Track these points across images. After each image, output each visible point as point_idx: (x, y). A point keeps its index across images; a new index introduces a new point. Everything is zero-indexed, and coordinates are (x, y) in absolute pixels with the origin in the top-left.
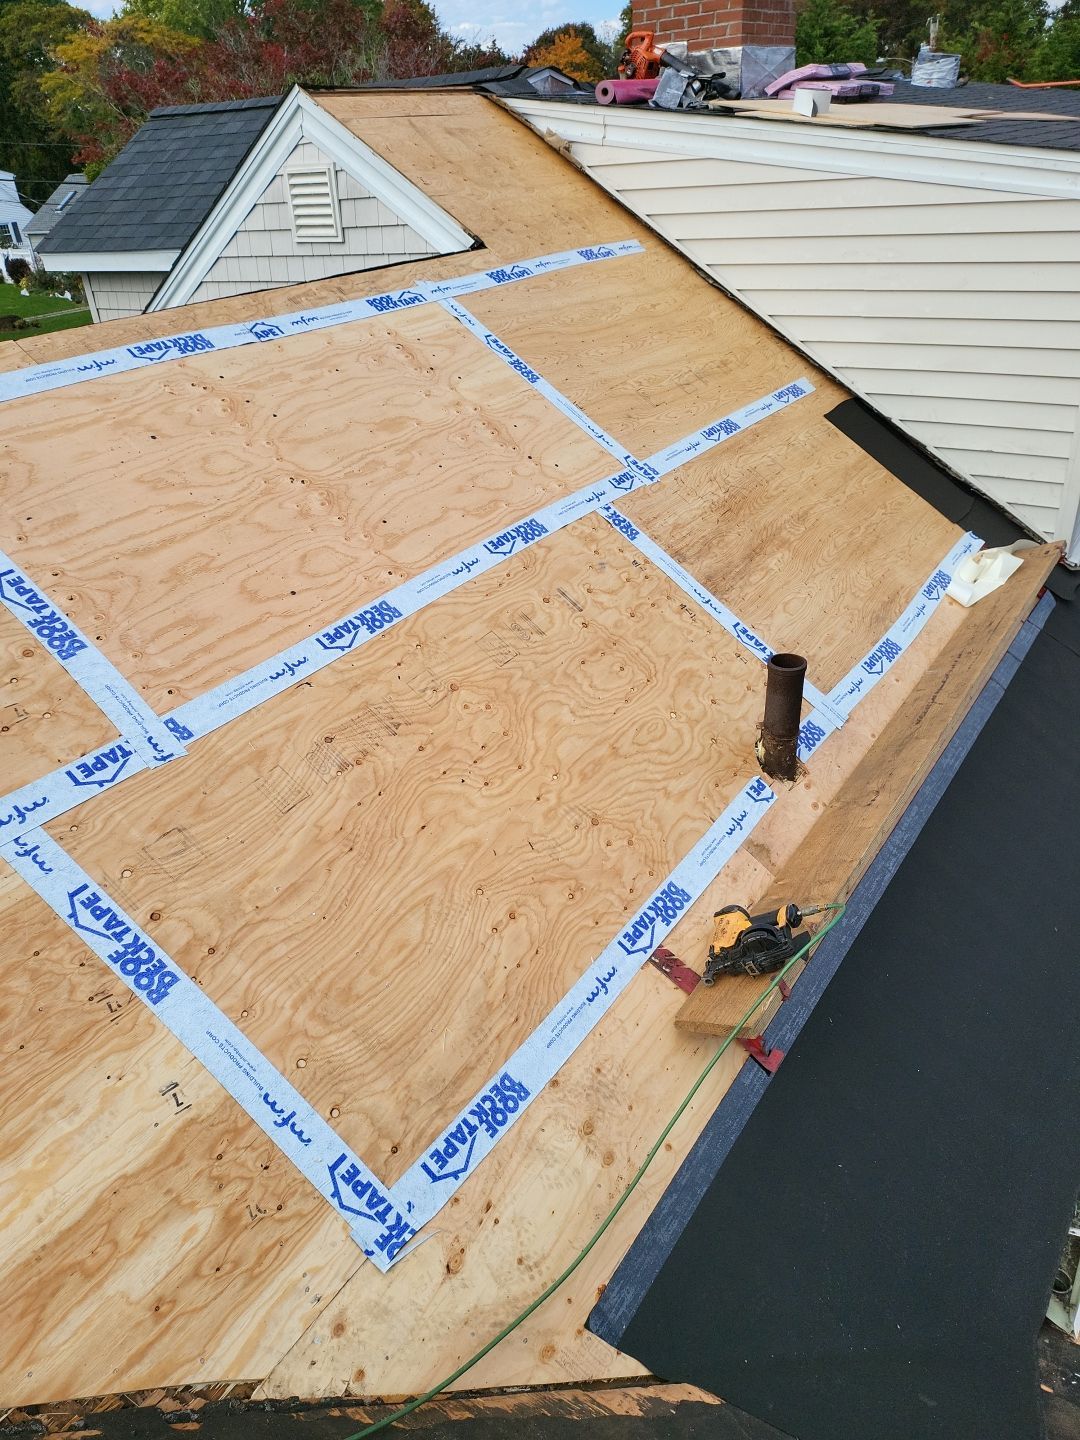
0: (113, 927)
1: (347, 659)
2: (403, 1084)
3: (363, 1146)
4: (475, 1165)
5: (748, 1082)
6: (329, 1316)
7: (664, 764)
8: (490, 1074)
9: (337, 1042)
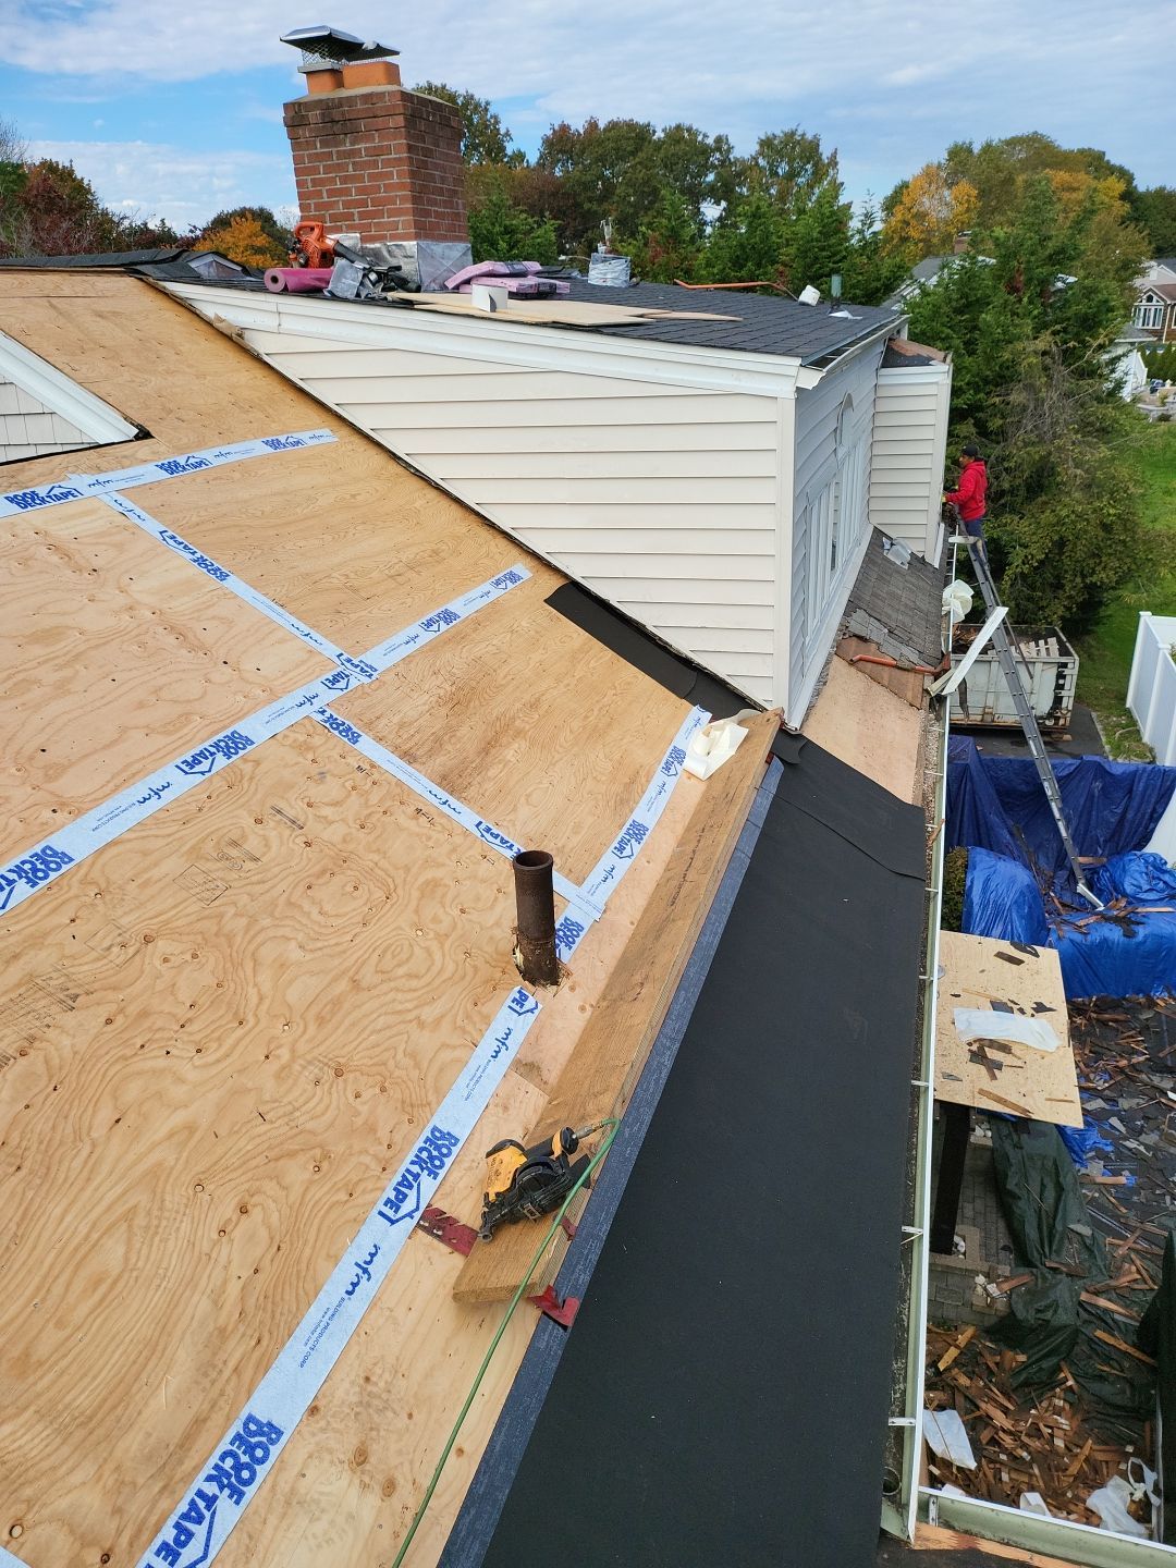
2: (111, 1466)
4: (217, 1549)
5: (542, 1346)
7: (415, 990)
8: (229, 1420)
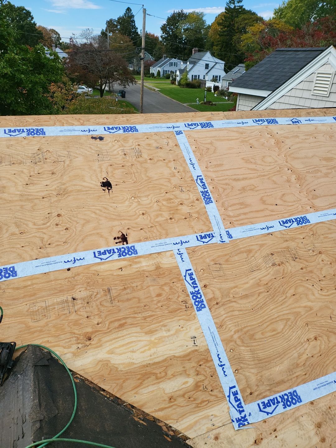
0: (194, 284)
1: (286, 231)
2: (260, 374)
3: (242, 387)
4: (275, 414)
6: (215, 432)
8: (290, 387)
9: (244, 350)
